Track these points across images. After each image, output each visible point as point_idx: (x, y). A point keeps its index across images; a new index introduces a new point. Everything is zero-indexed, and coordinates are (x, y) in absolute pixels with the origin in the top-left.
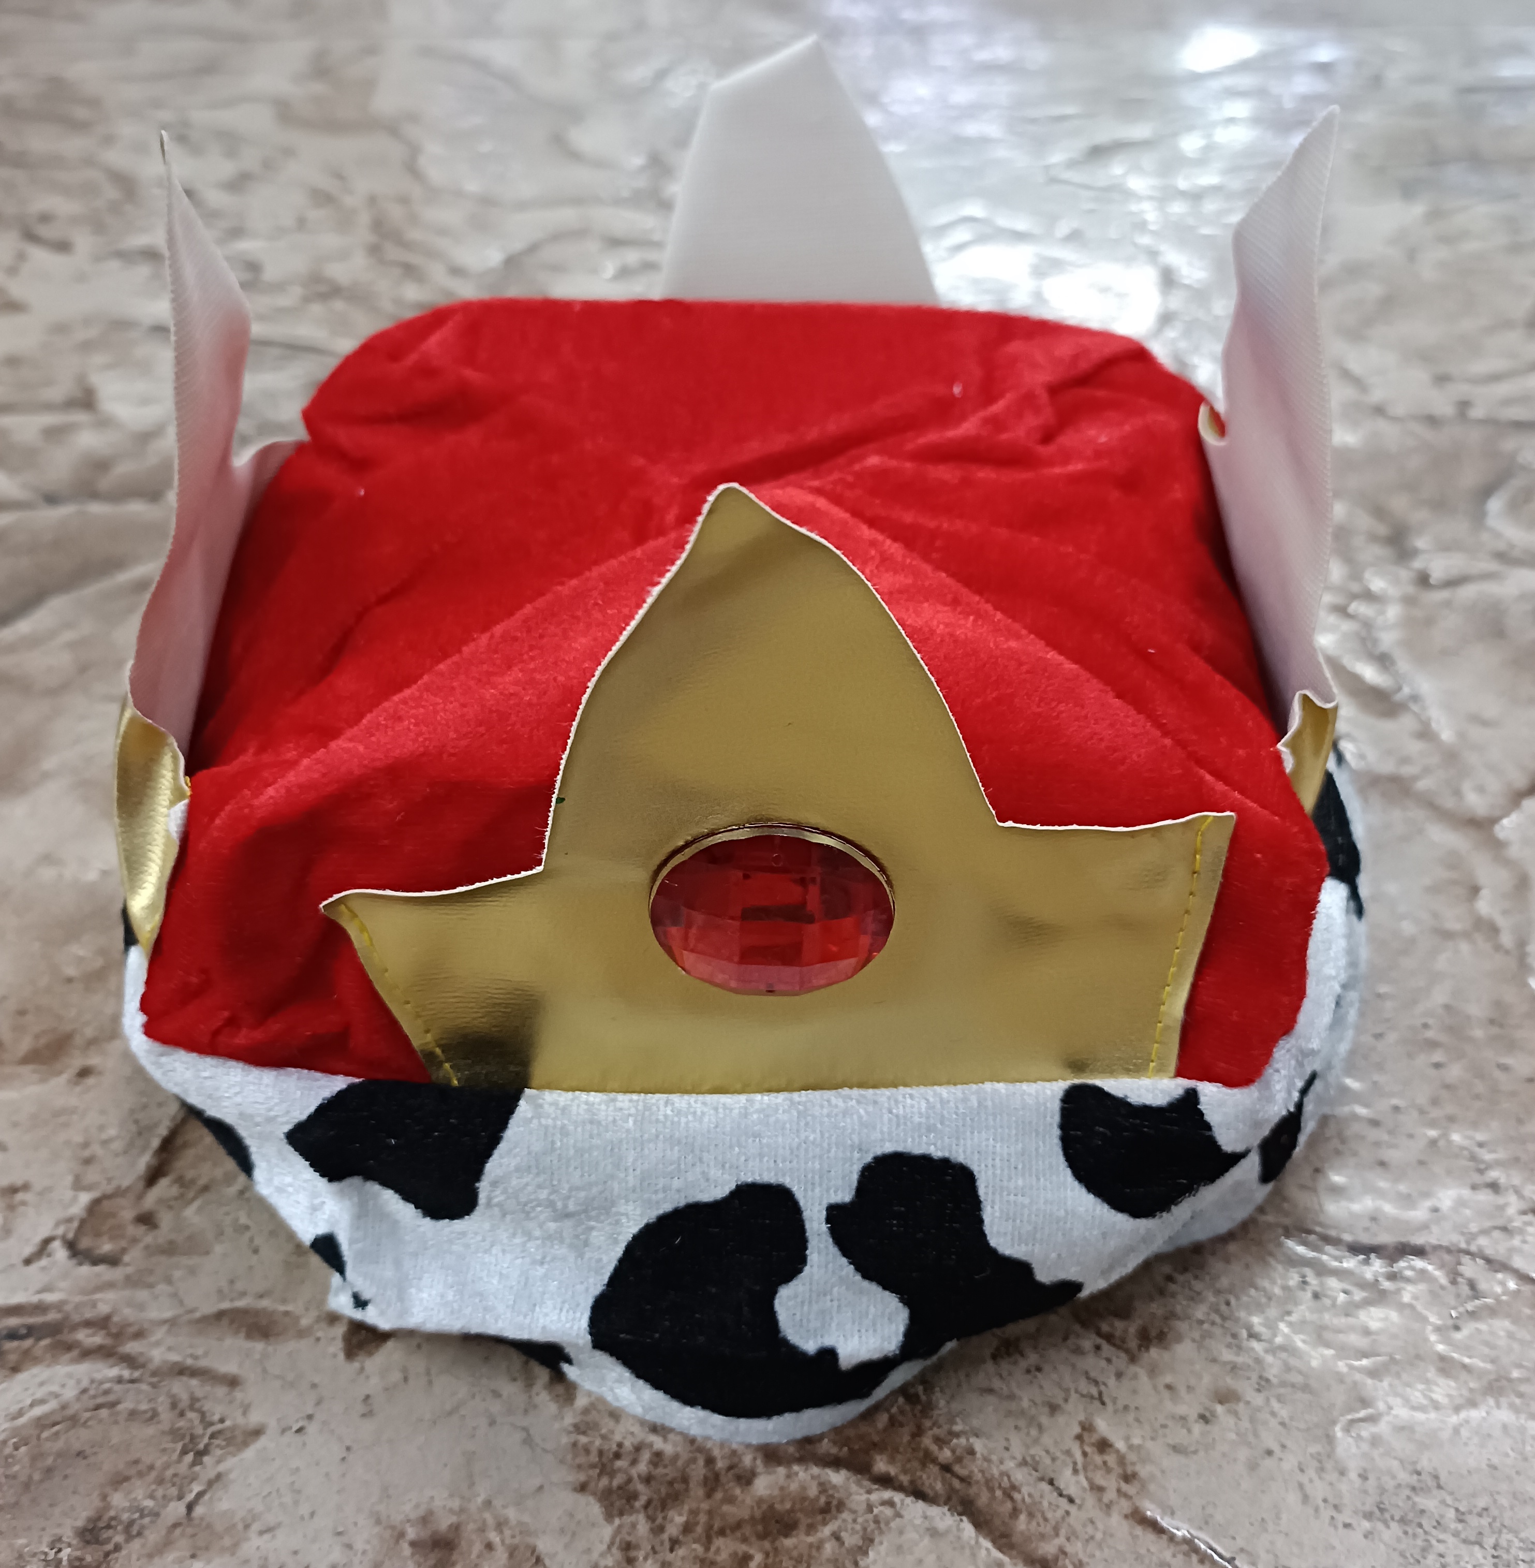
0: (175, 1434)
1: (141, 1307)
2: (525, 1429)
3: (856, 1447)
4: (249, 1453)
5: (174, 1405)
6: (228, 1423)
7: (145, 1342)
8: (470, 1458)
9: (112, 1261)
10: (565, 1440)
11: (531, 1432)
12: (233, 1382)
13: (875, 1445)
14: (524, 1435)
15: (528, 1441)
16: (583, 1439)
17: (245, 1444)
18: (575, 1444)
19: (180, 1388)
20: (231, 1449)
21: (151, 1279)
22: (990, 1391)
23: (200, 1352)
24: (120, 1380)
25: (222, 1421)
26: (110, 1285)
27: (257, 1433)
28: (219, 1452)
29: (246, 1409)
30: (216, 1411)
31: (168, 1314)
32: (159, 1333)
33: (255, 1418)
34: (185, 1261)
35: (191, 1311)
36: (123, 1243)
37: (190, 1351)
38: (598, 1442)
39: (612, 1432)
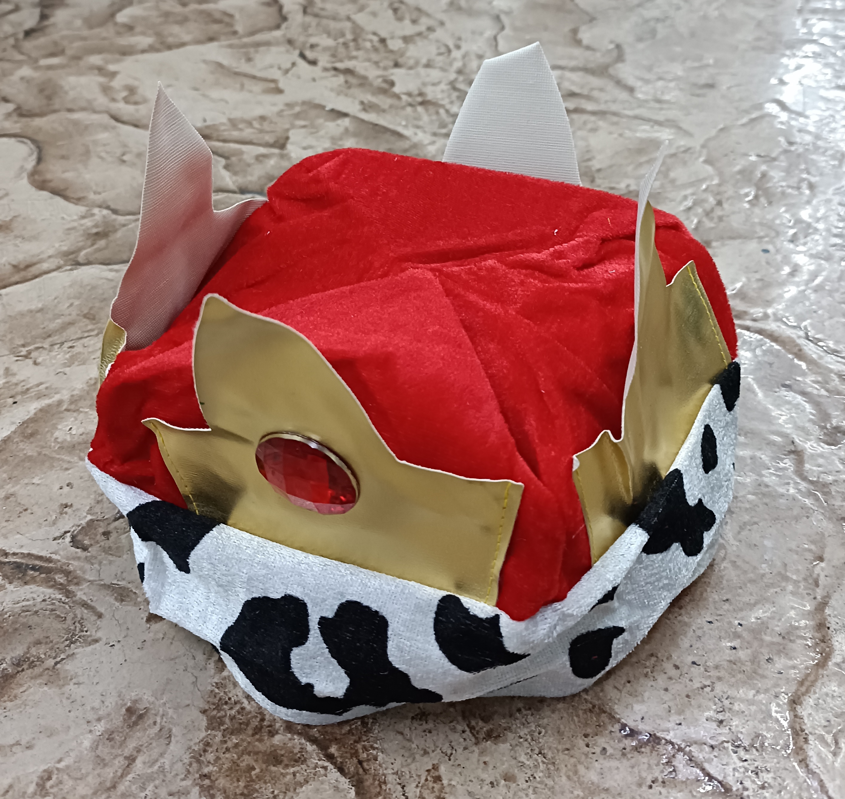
0: (68, 630)
1: (84, 572)
2: (196, 677)
3: (327, 737)
4: (89, 649)
5: (73, 619)
6: (88, 633)
7: (77, 588)
8: (169, 681)
9: (85, 549)
10: (210, 688)
11: (198, 679)
12: (100, 616)
13: (336, 739)
14: (195, 680)
15: (194, 683)
16: (217, 691)
17: (90, 644)
18: (212, 691)
19: (80, 612)
20: (83, 644)
21: (93, 561)
22: (402, 733)
23: (95, 599)
24: (60, 601)
25: (86, 632)
26: (79, 558)
27: (96, 641)
28: (78, 644)
29: (98, 629)
30: (88, 625)
31: (91, 579)
32: (85, 585)
33: (99, 634)
34: (111, 558)
35: (102, 580)
36: (92, 542)
37: (91, 597)
38: (222, 694)
39: (230, 692)
